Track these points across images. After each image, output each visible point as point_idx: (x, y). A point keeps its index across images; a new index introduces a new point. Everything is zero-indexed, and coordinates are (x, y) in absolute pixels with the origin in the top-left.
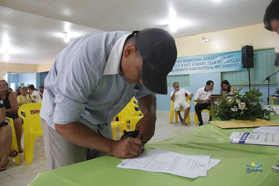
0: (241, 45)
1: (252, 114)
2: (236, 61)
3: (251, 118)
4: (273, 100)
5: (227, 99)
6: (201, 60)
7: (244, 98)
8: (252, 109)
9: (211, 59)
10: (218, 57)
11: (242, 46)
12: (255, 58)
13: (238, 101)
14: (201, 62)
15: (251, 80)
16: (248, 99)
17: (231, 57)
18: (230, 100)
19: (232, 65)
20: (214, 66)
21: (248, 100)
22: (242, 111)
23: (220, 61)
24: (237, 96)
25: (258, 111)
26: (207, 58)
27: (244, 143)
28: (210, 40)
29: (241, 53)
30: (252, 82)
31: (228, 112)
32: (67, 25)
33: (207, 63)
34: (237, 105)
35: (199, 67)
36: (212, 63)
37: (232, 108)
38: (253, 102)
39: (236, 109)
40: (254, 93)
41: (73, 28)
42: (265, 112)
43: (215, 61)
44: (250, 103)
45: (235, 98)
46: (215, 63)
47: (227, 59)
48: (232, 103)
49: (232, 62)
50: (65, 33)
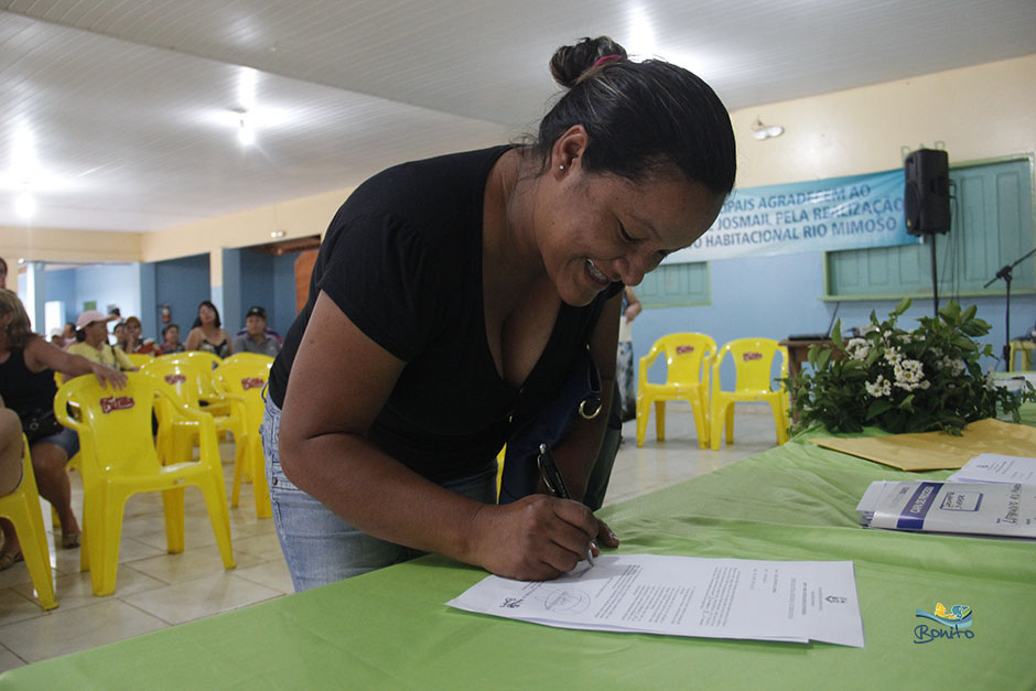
0: (903, 148)
1: (948, 406)
2: (885, 208)
3: (944, 424)
4: (1023, 354)
5: (846, 349)
6: (753, 206)
7: (914, 342)
8: (947, 385)
9: (789, 202)
10: (813, 195)
11: (907, 152)
12: (955, 198)
13: (891, 355)
14: (751, 214)
15: (939, 278)
16: (931, 345)
17: (865, 193)
18: (860, 353)
19: (870, 226)
20: (799, 227)
21: (934, 350)
22: (907, 393)
23: (825, 209)
24: (888, 334)
25: (972, 393)
26: (773, 200)
27: (921, 527)
28: (783, 132)
29: (903, 178)
30: (945, 286)
31: (853, 398)
32: (247, 80)
33: (772, 219)
34: (889, 373)
35: (746, 235)
36: (791, 219)
37: (867, 383)
38: (952, 358)
39: (886, 386)
40: (956, 323)
41: (268, 92)
42: (999, 399)
43: (804, 212)
44: (940, 363)
45: (882, 345)
46: (804, 216)
47: (851, 201)
48: (869, 362)
49: (867, 213)
50: (241, 110)
